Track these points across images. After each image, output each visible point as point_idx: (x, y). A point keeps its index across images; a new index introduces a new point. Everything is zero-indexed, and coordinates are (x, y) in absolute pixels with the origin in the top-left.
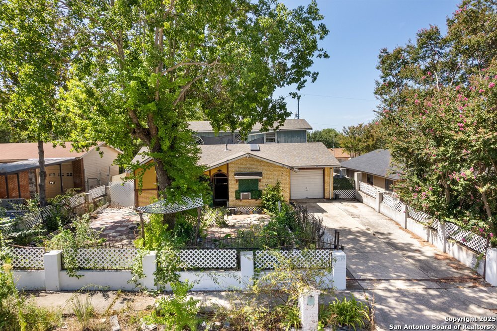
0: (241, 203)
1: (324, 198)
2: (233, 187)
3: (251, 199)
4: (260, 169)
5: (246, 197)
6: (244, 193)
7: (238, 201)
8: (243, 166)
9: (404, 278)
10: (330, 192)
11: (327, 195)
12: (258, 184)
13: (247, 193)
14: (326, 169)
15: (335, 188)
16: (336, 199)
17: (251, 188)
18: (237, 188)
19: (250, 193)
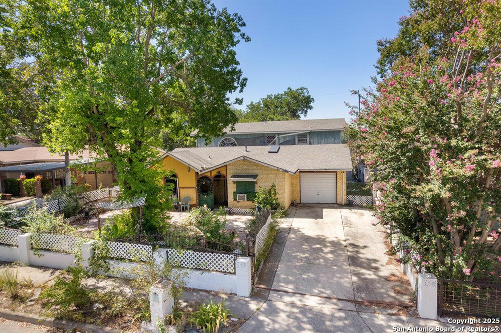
0: (239, 204)
1: (336, 204)
2: (231, 188)
3: (247, 201)
4: (256, 172)
5: (243, 198)
6: (241, 195)
7: (236, 202)
8: (240, 169)
9: (324, 295)
10: (343, 197)
11: (339, 201)
12: (254, 186)
13: (242, 195)
14: (338, 173)
15: (348, 193)
16: (350, 205)
17: (247, 189)
18: (235, 190)
19: (246, 195)
